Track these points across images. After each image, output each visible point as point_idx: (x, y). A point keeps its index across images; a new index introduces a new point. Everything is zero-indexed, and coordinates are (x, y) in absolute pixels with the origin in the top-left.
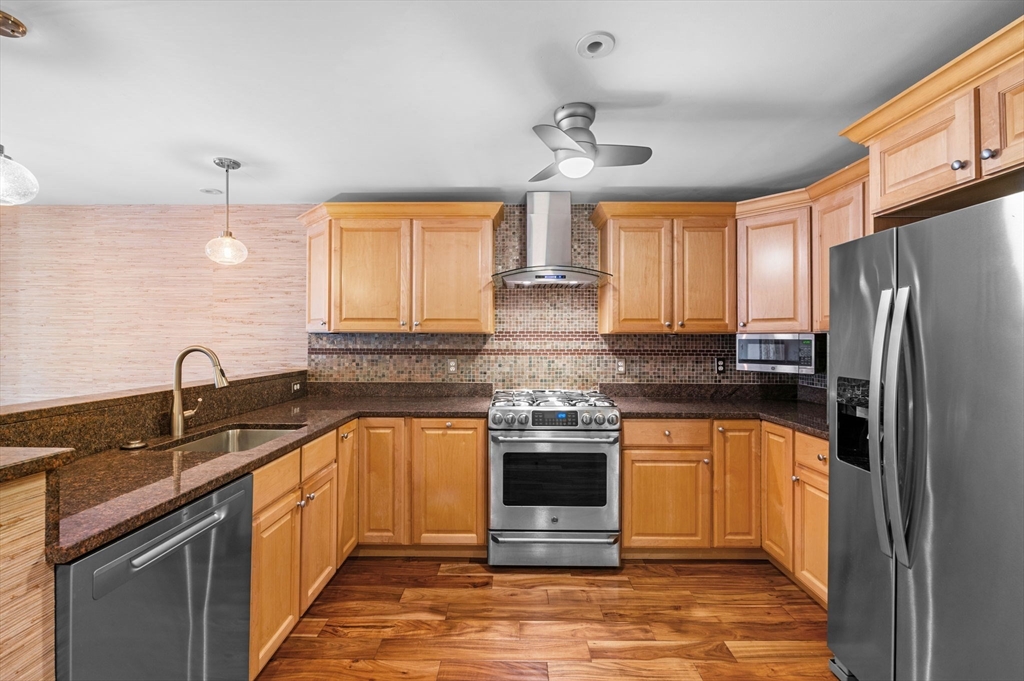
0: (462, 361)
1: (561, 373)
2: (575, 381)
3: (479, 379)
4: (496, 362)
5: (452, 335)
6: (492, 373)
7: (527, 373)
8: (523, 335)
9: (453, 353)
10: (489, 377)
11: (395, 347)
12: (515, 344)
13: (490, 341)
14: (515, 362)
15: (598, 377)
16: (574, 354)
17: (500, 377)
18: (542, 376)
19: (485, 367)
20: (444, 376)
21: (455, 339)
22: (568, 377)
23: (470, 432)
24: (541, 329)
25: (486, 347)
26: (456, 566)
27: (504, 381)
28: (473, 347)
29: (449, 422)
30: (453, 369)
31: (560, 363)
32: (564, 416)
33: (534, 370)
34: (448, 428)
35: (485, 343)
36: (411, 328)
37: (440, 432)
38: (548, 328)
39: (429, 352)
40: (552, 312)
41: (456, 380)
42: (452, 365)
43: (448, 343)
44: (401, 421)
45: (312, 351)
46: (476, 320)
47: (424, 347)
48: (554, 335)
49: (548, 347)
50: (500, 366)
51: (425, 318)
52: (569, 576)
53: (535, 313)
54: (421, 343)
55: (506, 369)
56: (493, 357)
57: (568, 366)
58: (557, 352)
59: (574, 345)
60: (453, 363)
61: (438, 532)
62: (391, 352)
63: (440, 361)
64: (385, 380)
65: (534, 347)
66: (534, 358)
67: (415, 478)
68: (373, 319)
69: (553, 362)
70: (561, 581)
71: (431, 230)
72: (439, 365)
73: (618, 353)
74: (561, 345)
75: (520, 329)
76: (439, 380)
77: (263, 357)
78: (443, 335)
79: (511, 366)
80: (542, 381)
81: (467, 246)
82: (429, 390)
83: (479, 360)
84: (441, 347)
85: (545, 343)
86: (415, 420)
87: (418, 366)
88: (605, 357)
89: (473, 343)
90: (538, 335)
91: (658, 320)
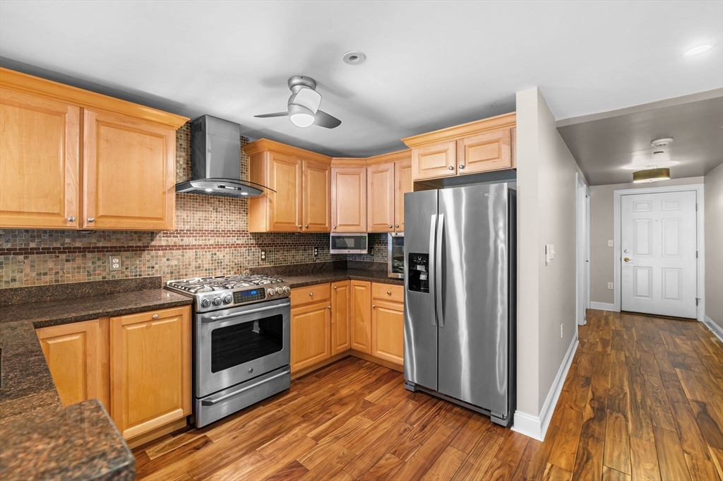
0: (127, 257)
1: (221, 262)
2: (233, 268)
3: (146, 273)
4: (164, 256)
5: (115, 232)
6: (160, 267)
7: (194, 264)
8: (190, 233)
9: (116, 250)
10: (157, 271)
11: (32, 245)
12: (182, 240)
13: (158, 238)
14: (183, 256)
15: (248, 263)
16: (231, 247)
17: (167, 270)
18: (206, 266)
19: (152, 263)
20: (104, 274)
21: (118, 236)
22: (227, 265)
23: (176, 320)
24: (205, 228)
25: (153, 243)
26: (162, 445)
27: (172, 273)
28: (140, 244)
29: (156, 314)
30: (116, 266)
31: (220, 255)
32: (255, 292)
33: (200, 262)
34: (154, 319)
35: (152, 240)
37: (144, 326)
38: (211, 227)
39: (84, 251)
40: (214, 215)
41: (119, 277)
42: (115, 263)
43: (109, 241)
44: (95, 324)
46: (161, 219)
47: (78, 244)
48: (216, 233)
49: (212, 242)
50: (168, 260)
51: (100, 214)
52: (261, 407)
53: (199, 215)
54: (74, 240)
55: (174, 262)
56: (161, 253)
57: (227, 257)
58: (218, 246)
59: (232, 240)
60: (116, 260)
61: (142, 421)
62: (27, 252)
63: (99, 259)
64: (16, 285)
65: (200, 243)
66: (200, 252)
68: (19, 213)
69: (215, 254)
70: (260, 413)
71: (108, 125)
72: (99, 263)
73: (260, 245)
74: (221, 240)
75: (187, 227)
76: (99, 278)
78: (104, 232)
79: (178, 259)
80: (206, 270)
82: (87, 290)
83: (146, 255)
84: (100, 244)
85: (209, 240)
86: (114, 319)
87: (68, 265)
88: (253, 249)
89: (140, 240)
90: (202, 233)
91: (294, 223)
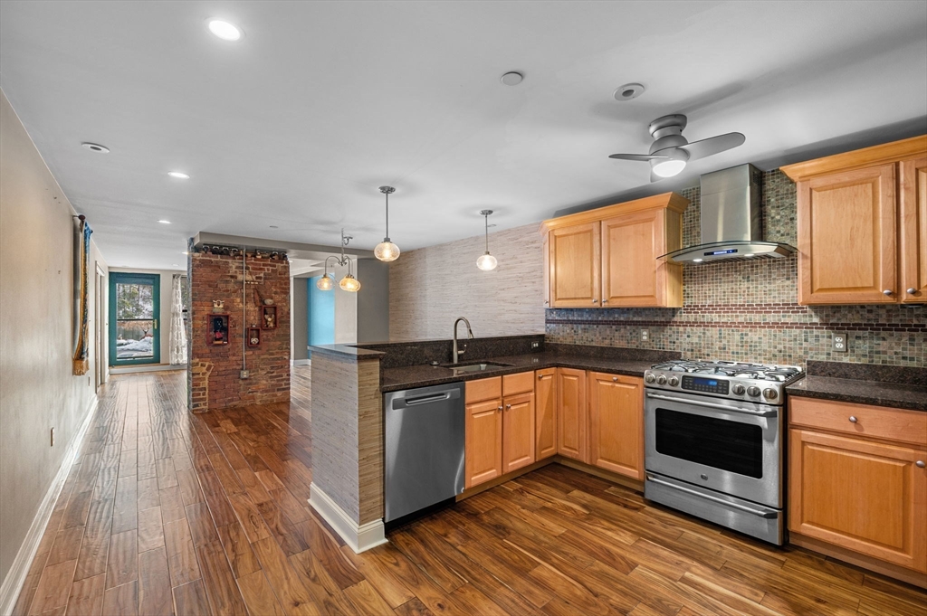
0: (653, 331)
1: (756, 346)
2: (775, 356)
3: (669, 348)
4: (685, 333)
5: (645, 309)
6: (681, 343)
7: (717, 345)
8: (713, 308)
9: (645, 324)
10: (678, 346)
11: (600, 319)
12: (703, 316)
13: (678, 314)
14: (704, 333)
15: (806, 353)
16: (773, 327)
17: (688, 347)
18: (734, 349)
19: (674, 337)
20: (637, 343)
21: (647, 312)
22: (765, 351)
23: (633, 388)
24: (732, 301)
25: (675, 319)
26: (622, 491)
27: (692, 350)
28: (663, 320)
29: (615, 377)
30: (645, 338)
31: (753, 336)
32: (715, 383)
33: (724, 342)
34: (615, 381)
35: (674, 316)
36: (601, 304)
37: (610, 384)
38: (740, 301)
39: (626, 323)
40: (746, 284)
41: (647, 347)
42: (645, 335)
43: (641, 316)
44: (583, 372)
45: (548, 321)
46: (652, 296)
47: (622, 319)
48: (749, 308)
49: (741, 319)
50: (688, 336)
51: (611, 296)
53: (725, 287)
54: (620, 316)
55: (695, 340)
56: (681, 329)
57: (765, 340)
58: (753, 325)
59: (771, 318)
60: (645, 333)
61: (609, 460)
62: (598, 323)
63: (634, 331)
64: (594, 344)
65: (725, 320)
66: (725, 331)
67: (593, 416)
68: (575, 298)
69: (746, 335)
70: (706, 533)
71: (615, 226)
72: (634, 334)
73: (836, 328)
74: (756, 318)
75: (709, 302)
76: (634, 347)
77: (522, 325)
78: (637, 309)
79: (699, 337)
80: (733, 353)
81: (643, 235)
82: (625, 354)
83: (668, 331)
84: (635, 319)
85: (737, 316)
86: (592, 373)
87: (617, 334)
88: (816, 332)
89: (663, 316)
90: (728, 308)
91: (875, 287)
